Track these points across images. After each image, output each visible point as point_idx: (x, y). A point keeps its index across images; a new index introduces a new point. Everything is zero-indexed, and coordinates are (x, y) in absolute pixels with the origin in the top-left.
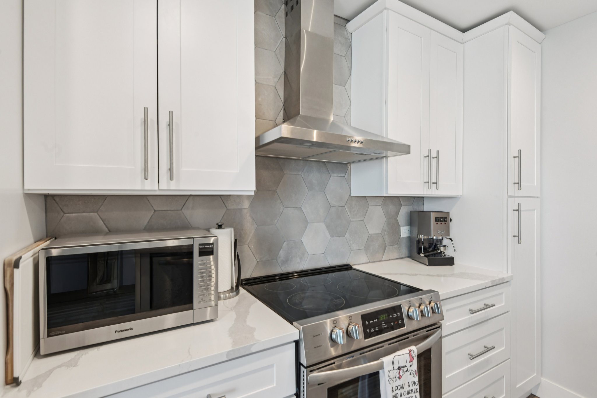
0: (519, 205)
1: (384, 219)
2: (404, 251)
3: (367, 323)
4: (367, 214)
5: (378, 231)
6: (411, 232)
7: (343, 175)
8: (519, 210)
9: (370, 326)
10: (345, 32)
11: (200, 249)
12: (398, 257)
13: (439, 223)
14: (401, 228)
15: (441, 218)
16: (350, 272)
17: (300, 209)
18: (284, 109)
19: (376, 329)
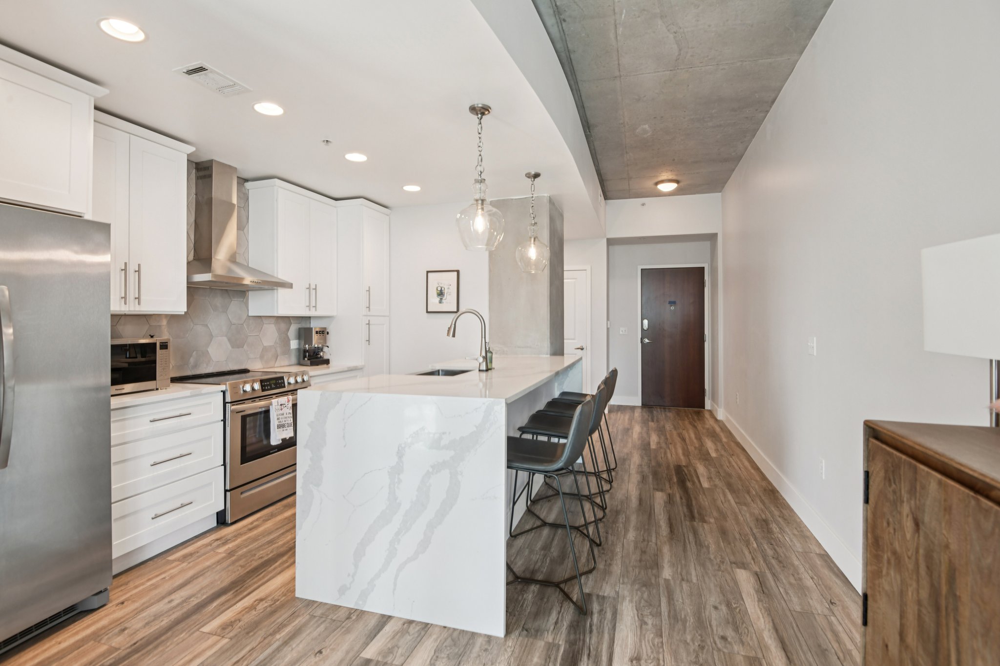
0: (369, 321)
1: (276, 335)
2: (294, 359)
3: (263, 384)
4: (262, 330)
5: (271, 344)
6: (299, 344)
7: (242, 300)
8: (369, 324)
9: (265, 386)
10: (243, 189)
11: (160, 345)
12: (288, 364)
13: (319, 335)
14: (291, 341)
15: (320, 331)
16: (248, 374)
17: (207, 326)
18: (195, 249)
19: (269, 387)
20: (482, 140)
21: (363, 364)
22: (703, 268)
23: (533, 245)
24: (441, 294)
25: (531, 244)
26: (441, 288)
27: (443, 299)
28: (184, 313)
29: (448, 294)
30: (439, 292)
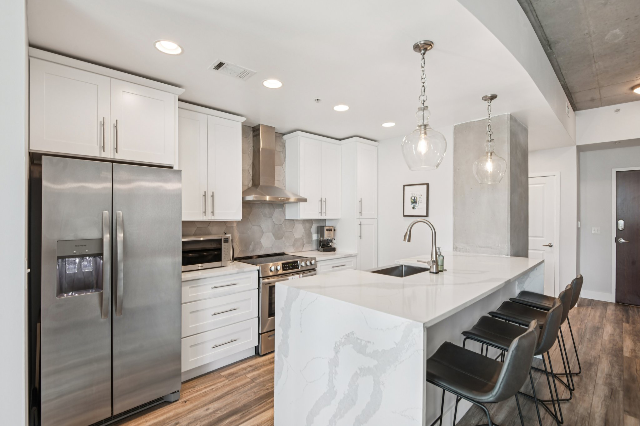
0: (361, 222)
1: (303, 231)
2: (314, 246)
3: (284, 266)
4: (294, 228)
5: (300, 236)
6: (318, 237)
7: (281, 209)
8: (361, 225)
9: (285, 267)
10: (282, 140)
11: (224, 240)
12: (311, 250)
13: (328, 231)
14: (313, 235)
15: (329, 229)
16: (284, 256)
17: (260, 226)
18: (253, 180)
19: (288, 268)
20: (425, 73)
21: (357, 253)
23: (489, 160)
24: (414, 202)
25: (487, 158)
26: (415, 198)
27: (416, 206)
28: (241, 220)
29: (420, 202)
30: (413, 200)
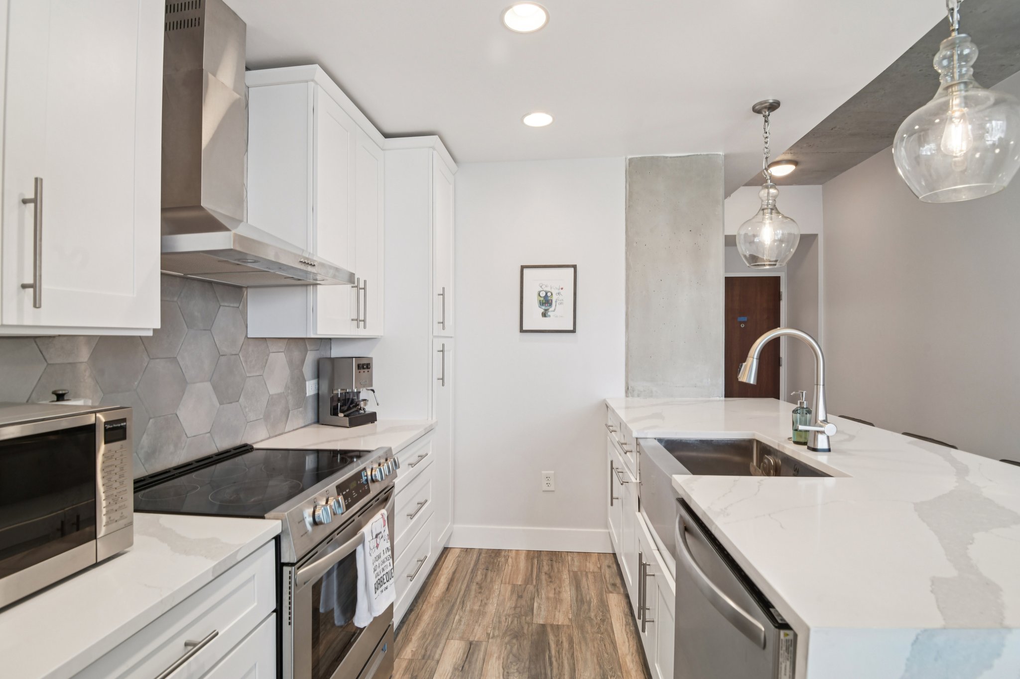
0: (443, 345)
1: (287, 372)
3: (342, 495)
4: (267, 364)
5: (281, 390)
7: (237, 305)
8: (442, 351)
11: (106, 430)
12: (303, 425)
13: (362, 371)
14: (307, 383)
15: (363, 365)
16: (250, 454)
17: (175, 359)
19: (350, 500)
22: (779, 277)
23: (767, 221)
24: (546, 302)
25: (763, 219)
26: (546, 294)
27: (550, 310)
28: (150, 334)
29: (558, 302)
30: (542, 299)
